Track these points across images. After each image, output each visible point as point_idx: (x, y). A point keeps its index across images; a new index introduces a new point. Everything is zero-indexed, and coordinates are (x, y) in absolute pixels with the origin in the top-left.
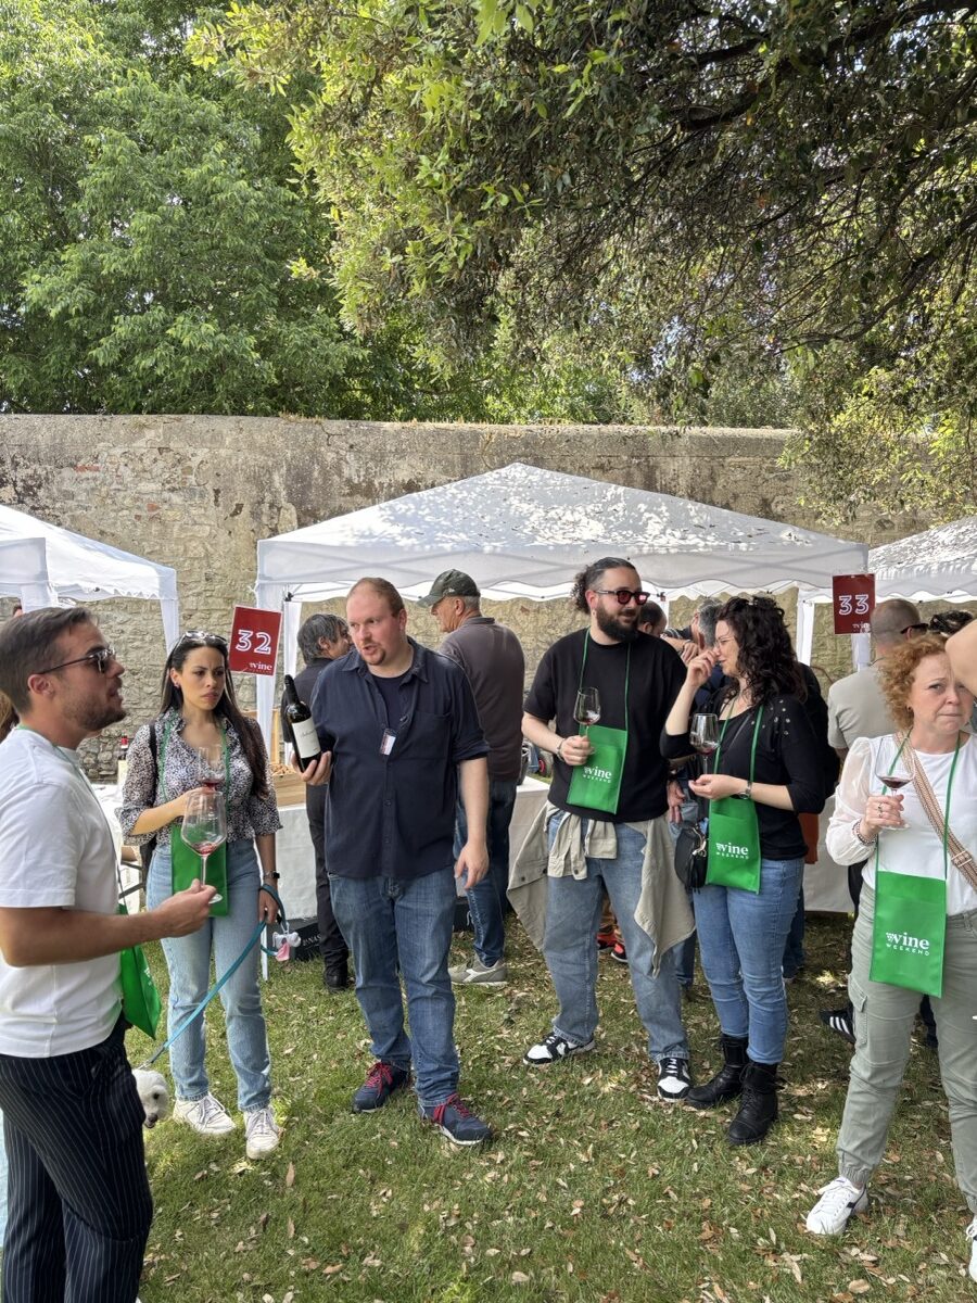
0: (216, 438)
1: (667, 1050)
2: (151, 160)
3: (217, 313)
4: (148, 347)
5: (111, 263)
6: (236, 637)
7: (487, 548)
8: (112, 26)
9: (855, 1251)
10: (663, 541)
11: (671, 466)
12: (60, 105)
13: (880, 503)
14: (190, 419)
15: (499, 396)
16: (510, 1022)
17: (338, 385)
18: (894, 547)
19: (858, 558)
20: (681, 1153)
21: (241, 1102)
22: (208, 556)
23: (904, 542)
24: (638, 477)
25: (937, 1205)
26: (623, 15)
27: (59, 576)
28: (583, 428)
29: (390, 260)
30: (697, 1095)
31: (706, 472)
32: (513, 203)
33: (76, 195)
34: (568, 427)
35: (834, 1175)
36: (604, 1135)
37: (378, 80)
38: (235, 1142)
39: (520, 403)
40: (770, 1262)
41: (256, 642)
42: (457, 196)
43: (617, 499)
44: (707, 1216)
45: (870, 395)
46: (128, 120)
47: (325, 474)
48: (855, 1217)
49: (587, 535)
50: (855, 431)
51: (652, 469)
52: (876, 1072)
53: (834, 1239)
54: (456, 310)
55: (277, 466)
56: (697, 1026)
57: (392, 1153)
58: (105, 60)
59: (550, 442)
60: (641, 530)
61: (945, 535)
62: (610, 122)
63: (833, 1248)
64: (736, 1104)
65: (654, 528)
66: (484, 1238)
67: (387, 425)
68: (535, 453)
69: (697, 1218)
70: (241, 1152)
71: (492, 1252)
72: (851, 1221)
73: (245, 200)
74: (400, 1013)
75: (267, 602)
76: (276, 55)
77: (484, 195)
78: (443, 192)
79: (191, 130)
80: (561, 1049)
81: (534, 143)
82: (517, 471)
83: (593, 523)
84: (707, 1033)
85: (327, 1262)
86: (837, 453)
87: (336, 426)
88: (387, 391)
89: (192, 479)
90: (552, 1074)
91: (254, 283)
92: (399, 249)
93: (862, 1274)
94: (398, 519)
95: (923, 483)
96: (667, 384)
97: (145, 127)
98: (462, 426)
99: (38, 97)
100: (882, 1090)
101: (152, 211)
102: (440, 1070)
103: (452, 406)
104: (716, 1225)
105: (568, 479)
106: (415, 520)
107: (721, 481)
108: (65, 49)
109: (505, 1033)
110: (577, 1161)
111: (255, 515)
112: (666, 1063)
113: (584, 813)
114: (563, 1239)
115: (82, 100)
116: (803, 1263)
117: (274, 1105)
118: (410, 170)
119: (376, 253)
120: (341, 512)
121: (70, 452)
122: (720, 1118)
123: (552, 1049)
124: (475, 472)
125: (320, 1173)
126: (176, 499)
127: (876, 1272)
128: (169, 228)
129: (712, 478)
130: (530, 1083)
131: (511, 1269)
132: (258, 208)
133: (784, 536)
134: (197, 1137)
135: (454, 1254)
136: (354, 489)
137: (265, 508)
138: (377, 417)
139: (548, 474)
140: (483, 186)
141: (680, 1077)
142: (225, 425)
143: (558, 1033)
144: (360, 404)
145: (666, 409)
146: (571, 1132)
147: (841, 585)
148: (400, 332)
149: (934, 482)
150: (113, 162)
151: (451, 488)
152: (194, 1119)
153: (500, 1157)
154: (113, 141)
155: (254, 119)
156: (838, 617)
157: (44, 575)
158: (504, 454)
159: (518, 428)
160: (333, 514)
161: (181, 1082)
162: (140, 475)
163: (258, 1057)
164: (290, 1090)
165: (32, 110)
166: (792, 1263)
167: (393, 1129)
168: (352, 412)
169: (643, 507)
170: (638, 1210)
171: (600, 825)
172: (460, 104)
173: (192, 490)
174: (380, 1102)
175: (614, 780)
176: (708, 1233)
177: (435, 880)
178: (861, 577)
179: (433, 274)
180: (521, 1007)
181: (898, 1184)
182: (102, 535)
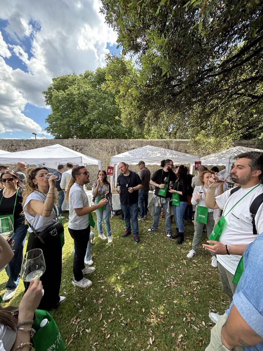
0: (106, 142)
1: (168, 231)
2: (98, 103)
3: (107, 124)
4: (98, 129)
5: (92, 118)
6: (108, 171)
7: (143, 158)
8: (93, 84)
9: (194, 260)
10: (169, 156)
11: (172, 145)
12: (85, 96)
13: (203, 150)
14: (103, 139)
15: (147, 135)
16: (145, 225)
17: (124, 134)
18: (205, 157)
19: (199, 159)
20: (169, 245)
21: (107, 235)
22: (105, 159)
23: (207, 156)
24: (167, 147)
25: (207, 254)
26: (162, 80)
27: (84, 162)
28: (159, 140)
29: (129, 116)
30: (172, 237)
31: (177, 146)
32: (146, 108)
33: (88, 108)
34: (157, 140)
35: (191, 249)
36: (158, 242)
37: (128, 91)
38: (106, 241)
39: (150, 136)
40: (181, 261)
41: (111, 171)
42: (138, 107)
43: (163, 150)
44: (173, 254)
45: (202, 134)
46: (95, 97)
47: (121, 147)
48: (194, 255)
49: (158, 156)
50: (199, 140)
51: (169, 146)
52: (197, 235)
53: (191, 258)
54: (139, 123)
55: (115, 146)
56: (173, 227)
57: (128, 243)
58: (92, 89)
59: (154, 142)
60: (166, 155)
61: (213, 155)
62: (160, 96)
63: (191, 260)
64: (178, 239)
65: (168, 155)
66: (140, 255)
67: (130, 140)
68: (151, 144)
69: (171, 254)
70: (107, 242)
71: (141, 257)
72: (194, 256)
73: (111, 108)
74: (130, 223)
75: (112, 165)
76: (113, 88)
77: (142, 107)
78: (136, 106)
79: (103, 98)
80: (153, 230)
81: (149, 99)
82: (148, 146)
83: (159, 154)
84: (174, 228)
85: (118, 258)
86: (197, 143)
87: (123, 140)
88: (130, 135)
89: (103, 148)
90: (151, 233)
91: (112, 120)
92: (130, 115)
93: (195, 264)
94: (130, 153)
95: (210, 147)
96: (170, 133)
97: (97, 99)
98: (141, 140)
99: (82, 95)
100: (198, 237)
101: (98, 110)
102: (135, 231)
103: (140, 137)
104: (174, 255)
105: (156, 147)
106: (133, 154)
107: (179, 147)
108: (86, 88)
109: (145, 227)
110: (154, 246)
111: (112, 153)
112: (168, 232)
113: (161, 196)
114: (151, 256)
115: (89, 95)
116: (186, 262)
117: (112, 236)
118: (132, 103)
119: (127, 115)
120: (124, 152)
121: (86, 144)
122: (175, 240)
123: (151, 229)
124: (143, 146)
125: (118, 245)
126: (101, 151)
127: (197, 264)
128: (100, 112)
129: (178, 147)
130: (148, 234)
131: (144, 260)
132: (112, 109)
133: (188, 156)
134: (101, 240)
135: (136, 258)
136: (126, 149)
137: (113, 152)
138: (129, 139)
139: (153, 147)
140: (142, 105)
141: (170, 234)
142: (108, 140)
143: (152, 227)
144: (127, 137)
145: (170, 137)
146: (154, 242)
147: (196, 163)
148: (133, 126)
149: (211, 147)
150: (92, 104)
151: (138, 149)
152: (101, 237)
153: (143, 244)
154: (93, 101)
155: (112, 97)
156: (195, 168)
157: (82, 162)
158: (147, 144)
159: (149, 140)
160: (123, 153)
161: (99, 232)
162: (96, 147)
163: (109, 229)
164: (114, 234)
165: (82, 97)
166: (185, 262)
167: (128, 240)
168: (126, 138)
169: (166, 151)
170: (163, 253)
171: (163, 198)
172: (138, 94)
173: (103, 149)
174: (127, 236)
175: (165, 192)
176: (172, 257)
177: (135, 205)
178: (199, 162)
179: (135, 118)
180: (147, 223)
181: (201, 251)
182: (91, 156)
